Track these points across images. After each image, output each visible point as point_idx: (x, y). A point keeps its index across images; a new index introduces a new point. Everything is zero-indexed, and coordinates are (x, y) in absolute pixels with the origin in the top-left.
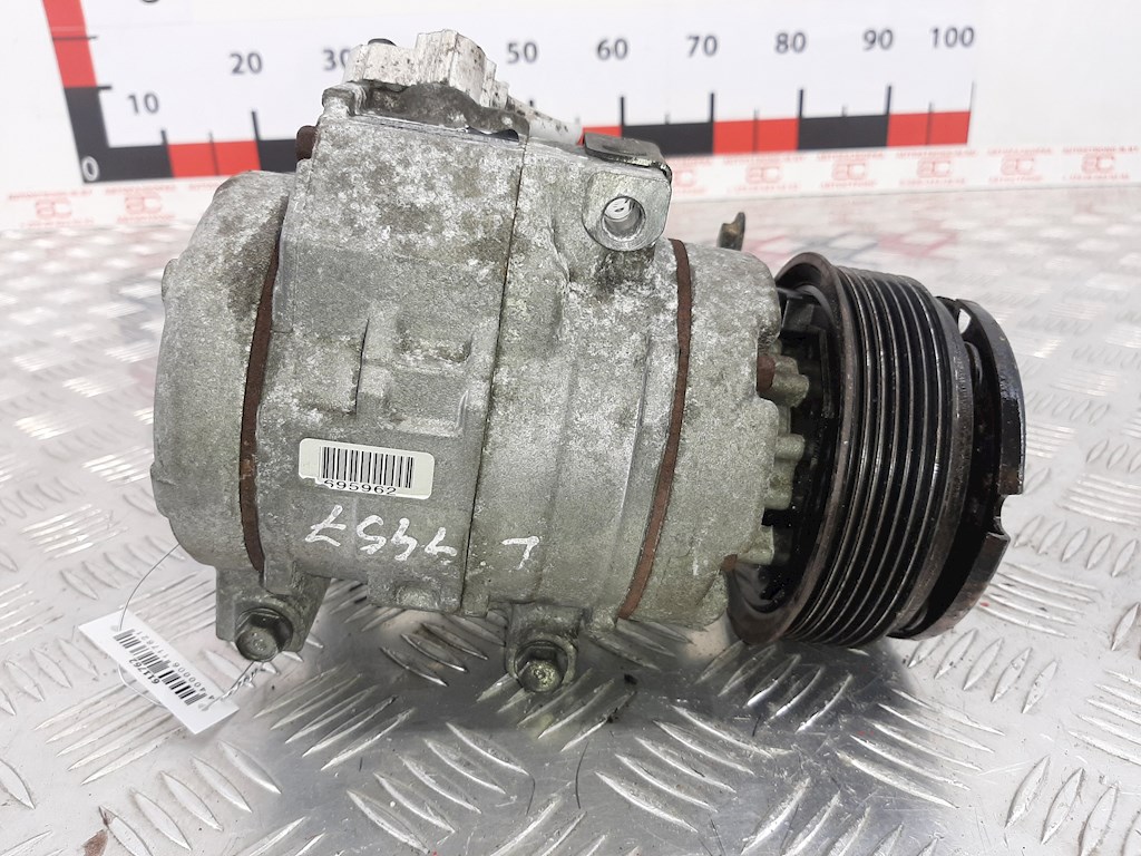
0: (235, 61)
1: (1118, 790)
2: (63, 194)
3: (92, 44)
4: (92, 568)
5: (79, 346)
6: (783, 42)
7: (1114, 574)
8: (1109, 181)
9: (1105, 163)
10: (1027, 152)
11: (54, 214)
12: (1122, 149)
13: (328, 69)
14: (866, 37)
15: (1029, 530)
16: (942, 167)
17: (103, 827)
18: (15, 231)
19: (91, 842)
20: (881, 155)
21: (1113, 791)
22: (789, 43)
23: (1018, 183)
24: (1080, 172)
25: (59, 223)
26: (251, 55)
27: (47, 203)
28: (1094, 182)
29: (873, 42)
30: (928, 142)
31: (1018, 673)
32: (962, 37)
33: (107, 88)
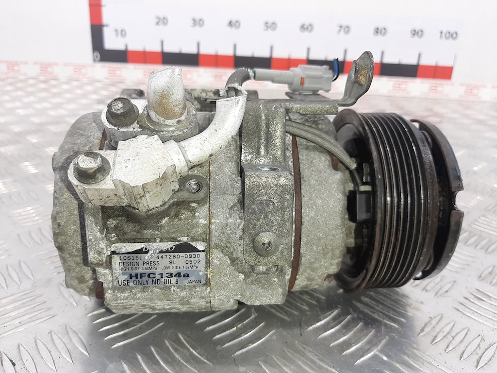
0: (157, 20)
2: (85, 65)
3: (103, 9)
10: (476, 86)
11: (80, 73)
13: (193, 27)
14: (411, 32)
16: (439, 89)
18: (65, 78)
20: (414, 81)
22: (379, 32)
23: (471, 99)
25: (82, 77)
26: (164, 18)
27: (78, 68)
29: (414, 34)
30: (434, 77)
32: (452, 36)
33: (107, 26)
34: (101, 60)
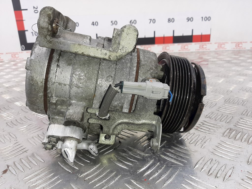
1: (219, 162)
2: (17, 53)
3: (24, 22)
4: (13, 122)
6: (169, 20)
7: (226, 122)
8: (241, 49)
9: (240, 45)
10: (223, 43)
11: (15, 57)
12: (244, 42)
14: (187, 19)
15: (209, 115)
16: (205, 46)
17: (7, 168)
19: (4, 171)
20: (191, 44)
21: (218, 163)
22: (171, 20)
23: (221, 50)
24: (235, 47)
25: (16, 59)
27: (14, 55)
28: (238, 49)
29: (189, 20)
30: (201, 41)
31: (202, 141)
32: (208, 19)
33: (27, 31)
34: (26, 49)
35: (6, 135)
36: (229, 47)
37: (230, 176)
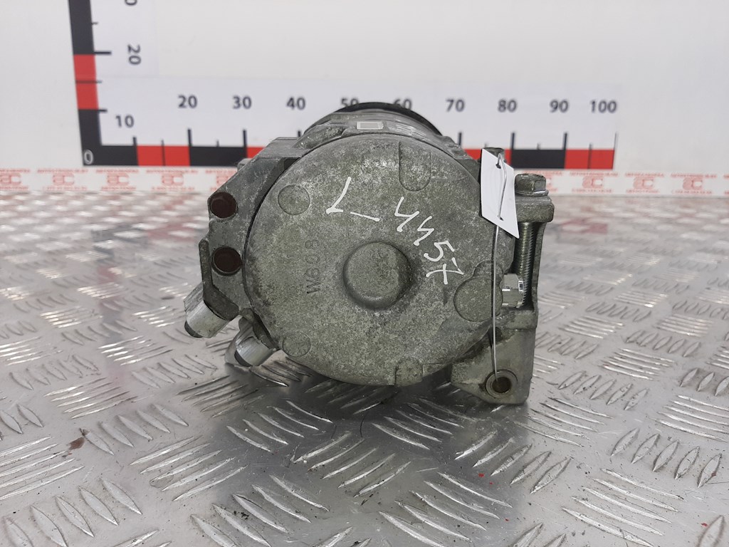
0: (181, 100)
1: (678, 443)
2: (71, 171)
3: (99, 86)
4: (81, 332)
5: (76, 241)
6: (503, 106)
7: (685, 355)
8: (699, 195)
9: (697, 184)
10: (649, 175)
11: (64, 182)
12: (707, 176)
13: (235, 108)
14: (552, 104)
15: (636, 336)
16: (598, 182)
17: (82, 436)
18: (39, 191)
19: (74, 442)
20: (561, 173)
21: (676, 443)
22: (506, 106)
23: (644, 194)
24: (681, 188)
25: (65, 188)
26: (190, 98)
27: (61, 175)
28: (691, 195)
29: (556, 108)
30: (589, 167)
31: (623, 393)
32: (609, 107)
33: (104, 111)
34: (96, 163)
35: (66, 361)
36: (667, 186)
37: (714, 474)
